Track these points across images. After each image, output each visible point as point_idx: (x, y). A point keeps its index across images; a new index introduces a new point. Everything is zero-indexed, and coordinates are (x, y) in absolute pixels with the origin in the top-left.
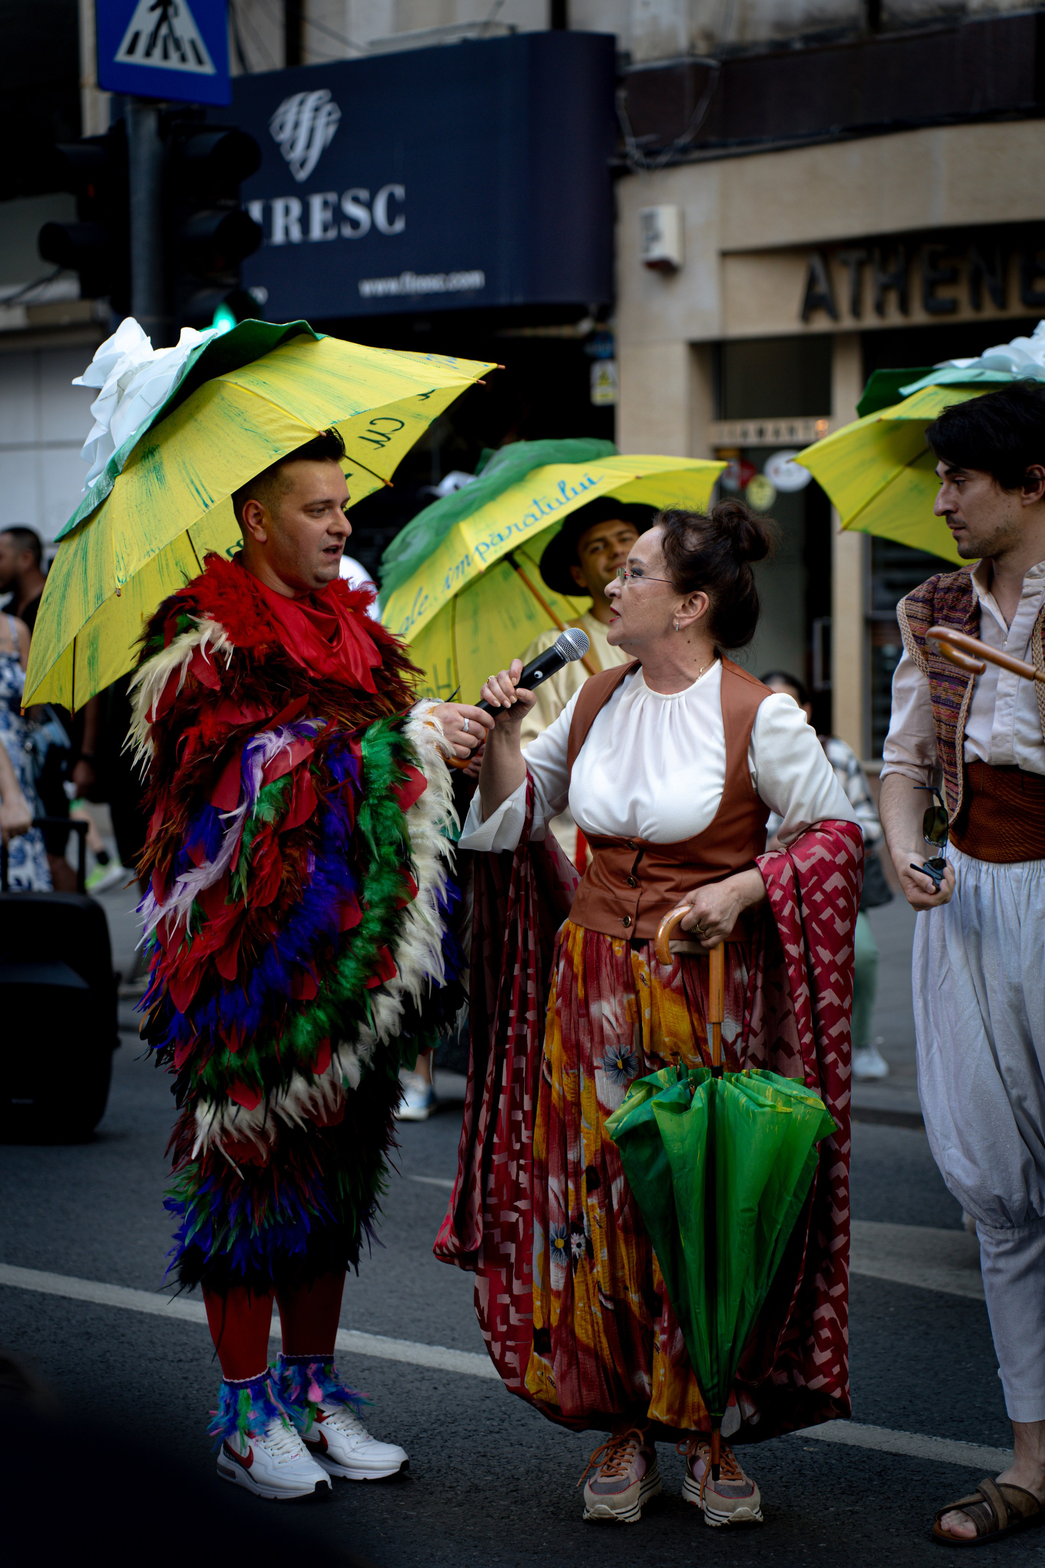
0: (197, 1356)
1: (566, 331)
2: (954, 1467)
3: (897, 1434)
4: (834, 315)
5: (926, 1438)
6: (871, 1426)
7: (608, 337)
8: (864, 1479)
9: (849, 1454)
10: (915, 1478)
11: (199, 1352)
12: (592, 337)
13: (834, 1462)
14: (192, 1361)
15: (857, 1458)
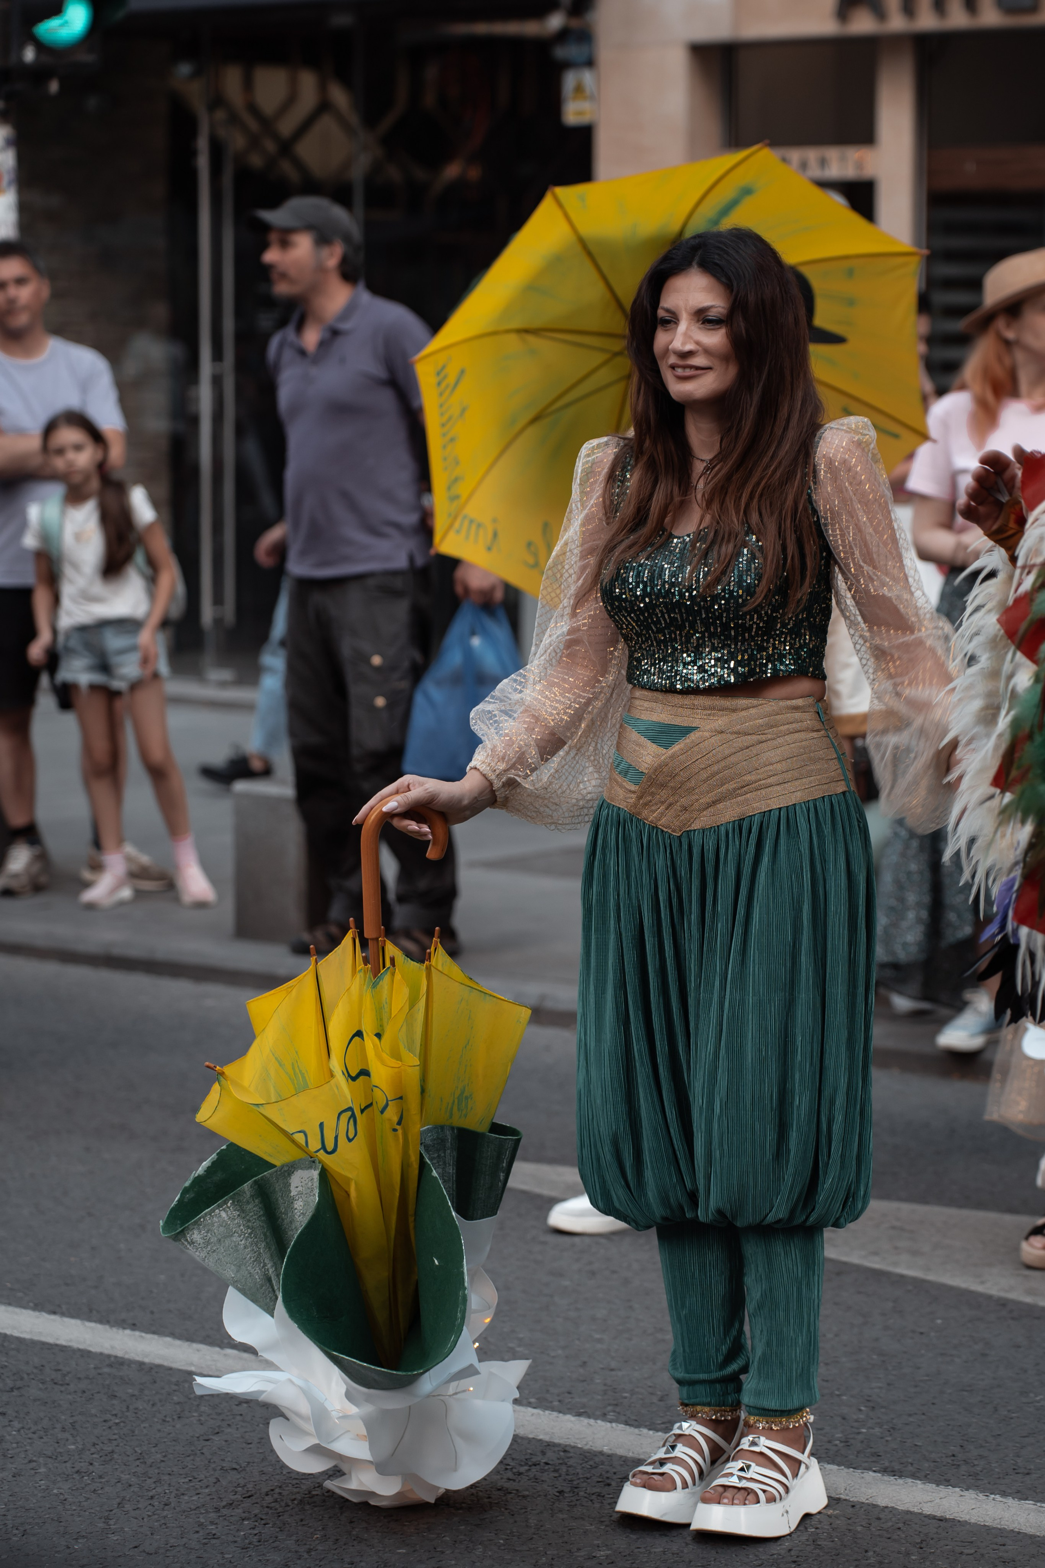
0: (19, 1384)
1: (530, 28)
2: (1017, 1536)
3: (943, 1491)
4: (880, 14)
5: (981, 1496)
6: (910, 1480)
7: (585, 37)
8: (899, 1553)
9: (879, 1519)
10: (966, 1551)
11: (22, 1379)
12: (563, 35)
13: (859, 1529)
14: (12, 1390)
15: (890, 1524)
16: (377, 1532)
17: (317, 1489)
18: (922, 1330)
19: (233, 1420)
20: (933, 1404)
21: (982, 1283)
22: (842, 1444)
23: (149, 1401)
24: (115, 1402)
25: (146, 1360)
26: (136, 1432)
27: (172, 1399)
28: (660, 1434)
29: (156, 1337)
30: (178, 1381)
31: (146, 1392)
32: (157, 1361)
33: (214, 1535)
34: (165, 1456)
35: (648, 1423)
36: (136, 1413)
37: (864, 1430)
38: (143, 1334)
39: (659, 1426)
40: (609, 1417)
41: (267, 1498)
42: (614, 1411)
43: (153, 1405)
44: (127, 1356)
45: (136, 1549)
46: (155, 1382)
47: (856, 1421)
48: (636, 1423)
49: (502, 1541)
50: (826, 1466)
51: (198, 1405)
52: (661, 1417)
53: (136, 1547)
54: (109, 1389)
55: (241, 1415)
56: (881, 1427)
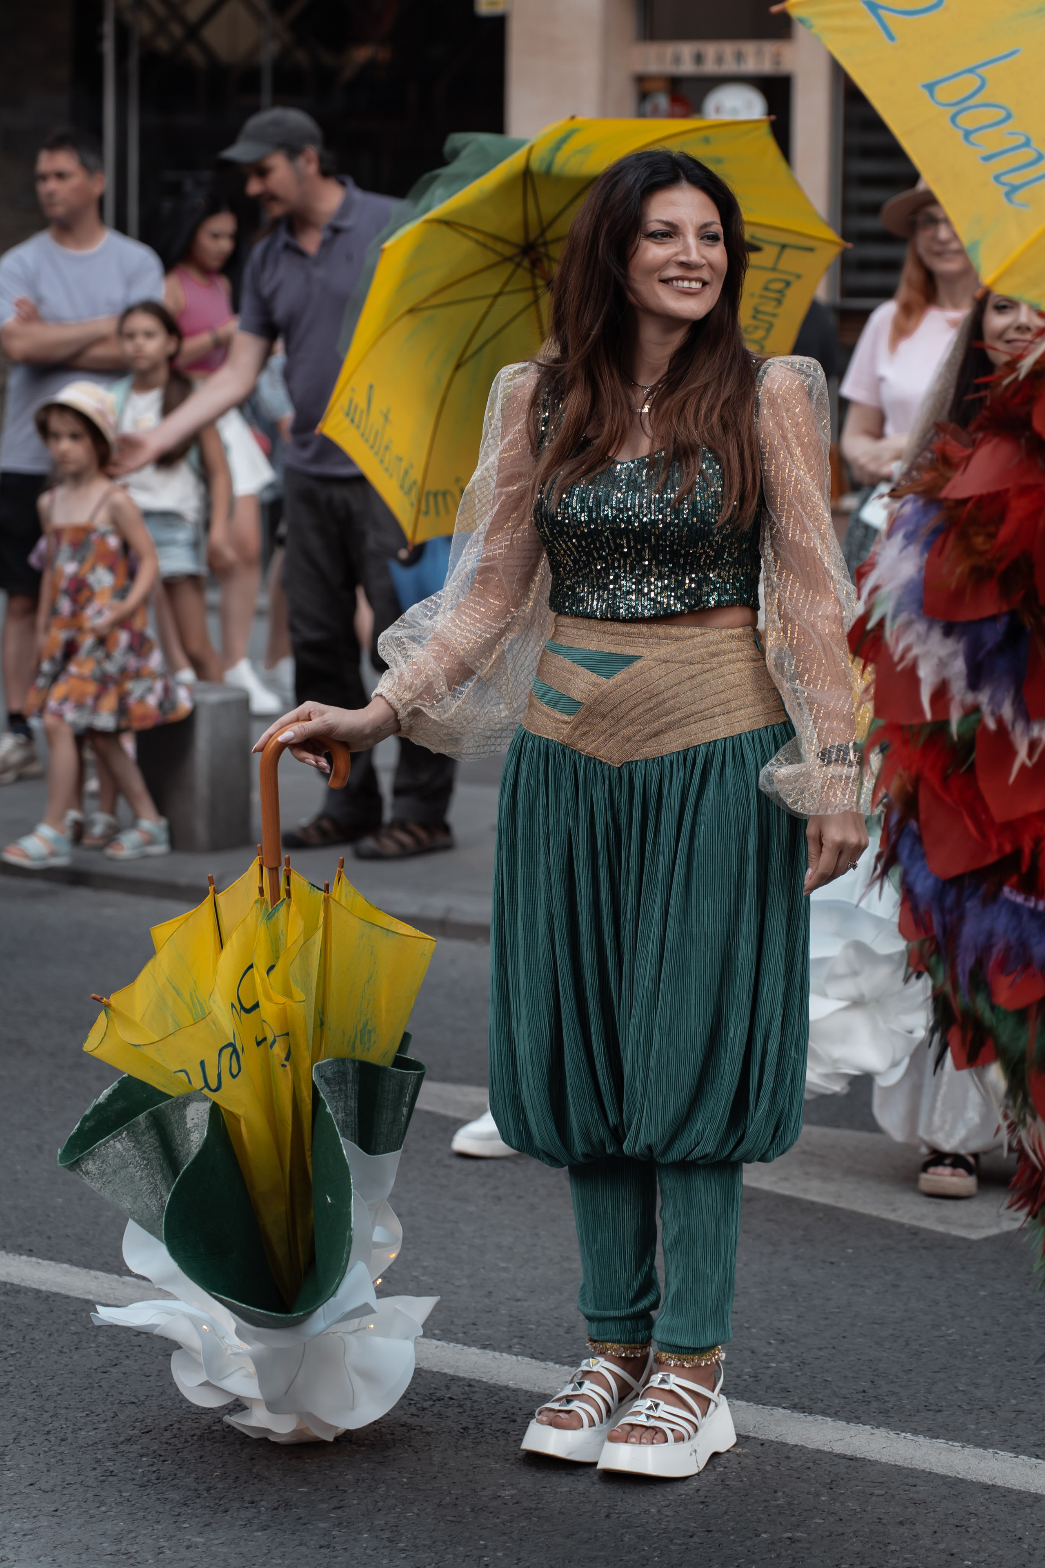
2: (929, 1476)
3: (854, 1429)
5: (892, 1434)
6: (819, 1417)
8: (809, 1493)
9: (788, 1458)
10: (876, 1492)
13: (768, 1468)
15: (800, 1463)
16: (278, 1470)
17: (216, 1424)
18: (832, 1260)
19: (132, 1352)
20: (844, 1337)
21: (894, 1210)
22: (752, 1379)
23: (46, 1331)
24: (11, 1332)
25: (43, 1288)
26: (33, 1364)
27: (70, 1329)
28: (566, 1367)
29: (53, 1263)
30: (75, 1310)
31: (43, 1322)
32: (55, 1289)
33: (112, 1472)
34: (62, 1389)
35: (554, 1357)
36: (32, 1344)
37: (774, 1365)
38: (40, 1261)
39: (565, 1360)
40: (514, 1350)
41: (165, 1433)
42: (520, 1344)
43: (50, 1335)
44: (23, 1284)
45: (32, 1487)
46: (52, 1311)
47: (766, 1355)
48: (542, 1356)
49: (405, 1480)
50: (734, 1402)
51: (96, 1336)
52: (567, 1350)
53: (32, 1485)
54: (5, 1318)
55: (140, 1346)
56: (791, 1361)
